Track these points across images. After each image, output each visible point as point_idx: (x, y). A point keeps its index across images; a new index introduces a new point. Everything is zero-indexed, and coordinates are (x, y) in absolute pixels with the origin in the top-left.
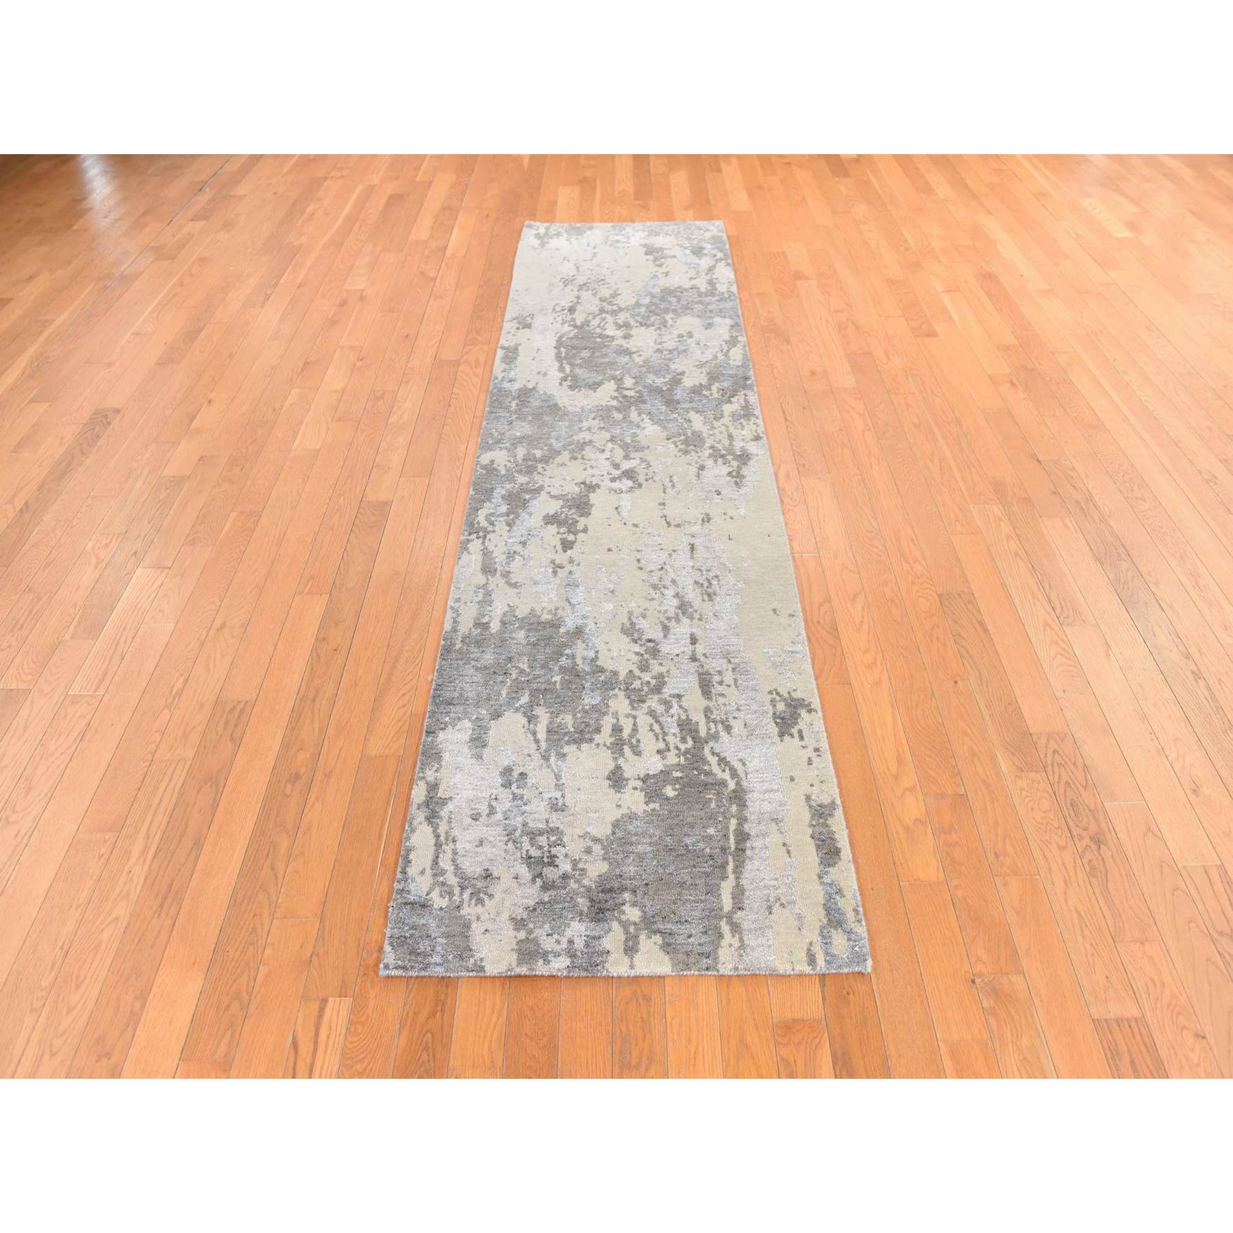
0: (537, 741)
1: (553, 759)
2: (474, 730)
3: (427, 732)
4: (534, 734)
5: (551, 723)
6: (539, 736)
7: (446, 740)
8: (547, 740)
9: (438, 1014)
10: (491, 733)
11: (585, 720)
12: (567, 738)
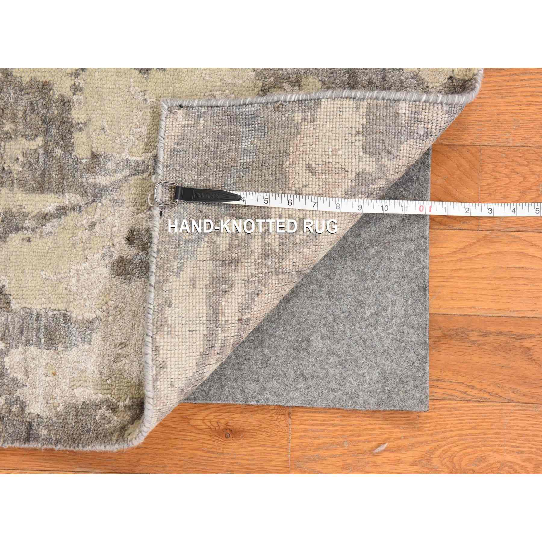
0: (62, 211)
1: (102, 180)
2: (28, 343)
3: (27, 440)
4: (45, 218)
5: (23, 184)
6: (50, 208)
7: (48, 398)
8: (60, 190)
9: (526, 344)
10: (37, 306)
11: (20, 114)
12: (58, 152)
